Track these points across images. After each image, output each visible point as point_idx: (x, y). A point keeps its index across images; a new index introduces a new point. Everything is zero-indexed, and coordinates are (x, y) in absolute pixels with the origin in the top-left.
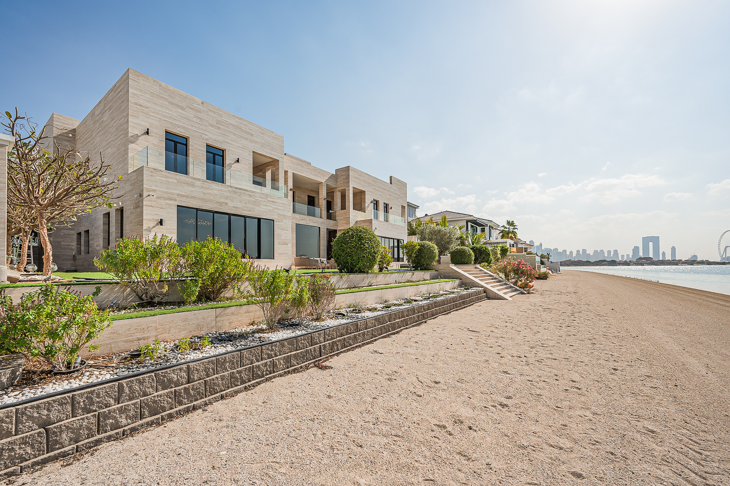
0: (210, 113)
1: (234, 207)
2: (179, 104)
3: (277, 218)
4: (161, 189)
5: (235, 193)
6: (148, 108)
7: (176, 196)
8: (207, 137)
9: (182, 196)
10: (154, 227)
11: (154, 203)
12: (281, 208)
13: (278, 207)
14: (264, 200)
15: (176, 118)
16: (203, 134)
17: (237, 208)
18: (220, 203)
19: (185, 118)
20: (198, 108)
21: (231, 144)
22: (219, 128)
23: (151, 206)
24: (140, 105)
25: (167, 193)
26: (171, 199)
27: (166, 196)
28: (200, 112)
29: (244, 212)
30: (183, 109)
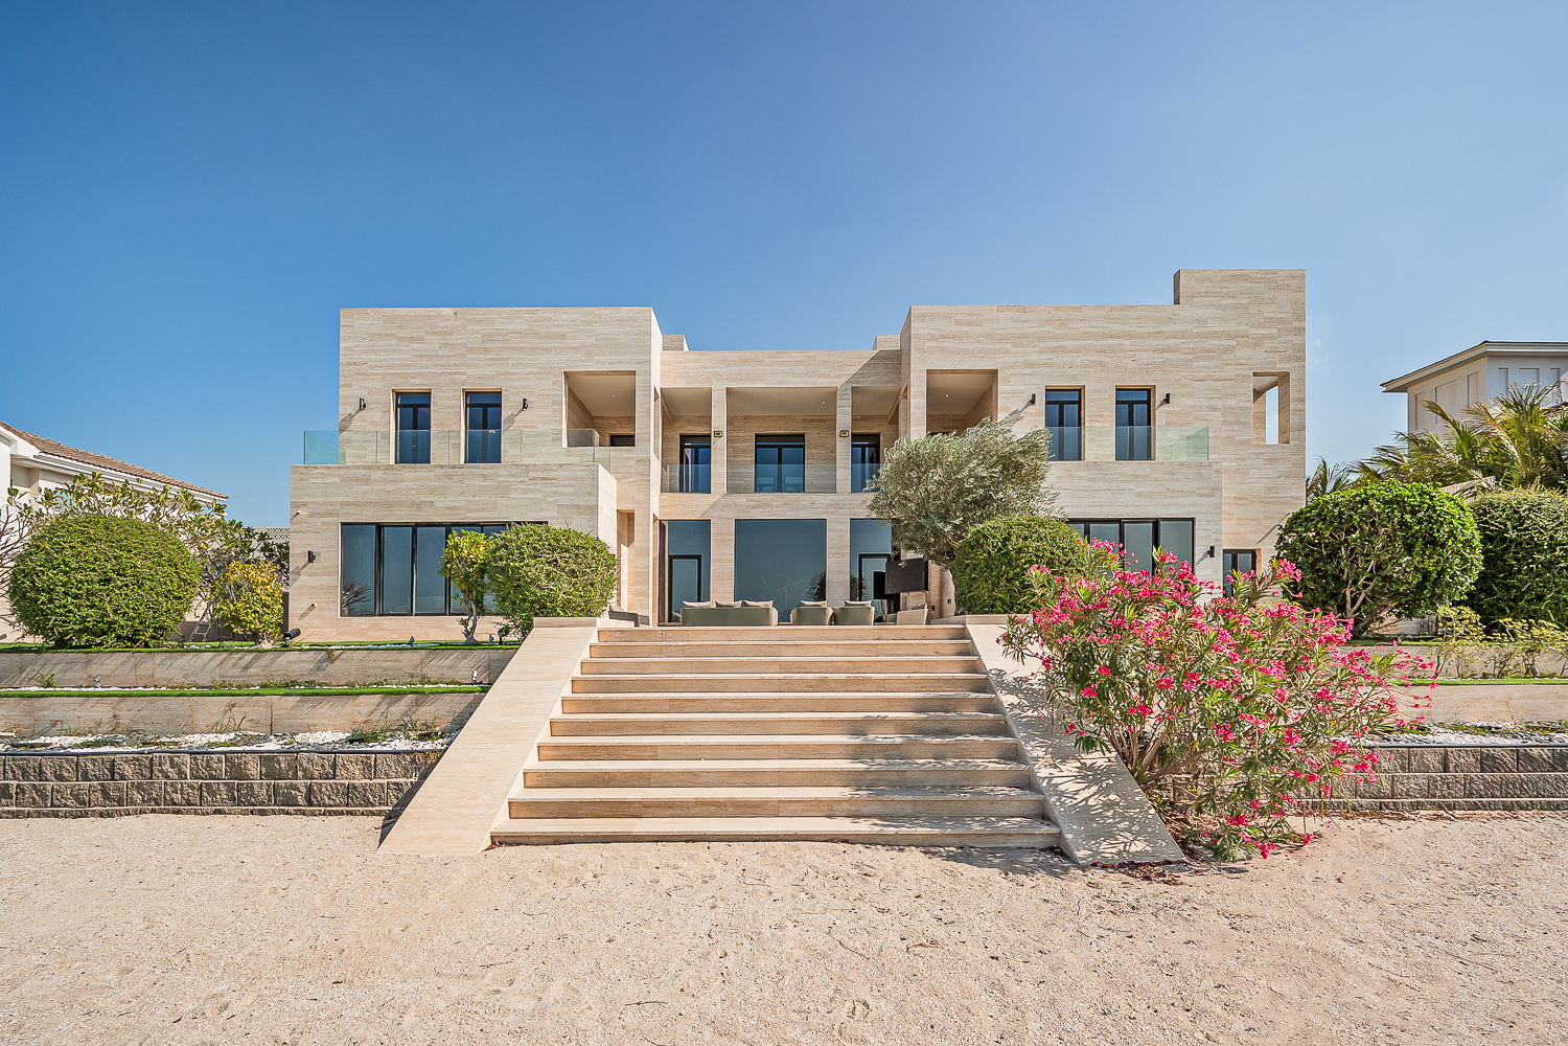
0: (469, 327)
1: (448, 508)
2: (413, 335)
3: (555, 514)
4: (315, 500)
5: (450, 477)
6: (366, 363)
7: (338, 507)
8: (463, 377)
9: (349, 504)
10: (304, 566)
11: (305, 525)
12: (567, 490)
13: (560, 489)
14: (519, 479)
15: (409, 363)
16: (455, 373)
17: (453, 508)
18: (418, 506)
19: (423, 356)
20: (447, 327)
21: (514, 374)
22: (487, 349)
23: (301, 531)
24: (355, 364)
25: (324, 504)
26: (330, 514)
27: (322, 509)
28: (451, 333)
29: (470, 515)
30: (420, 340)
